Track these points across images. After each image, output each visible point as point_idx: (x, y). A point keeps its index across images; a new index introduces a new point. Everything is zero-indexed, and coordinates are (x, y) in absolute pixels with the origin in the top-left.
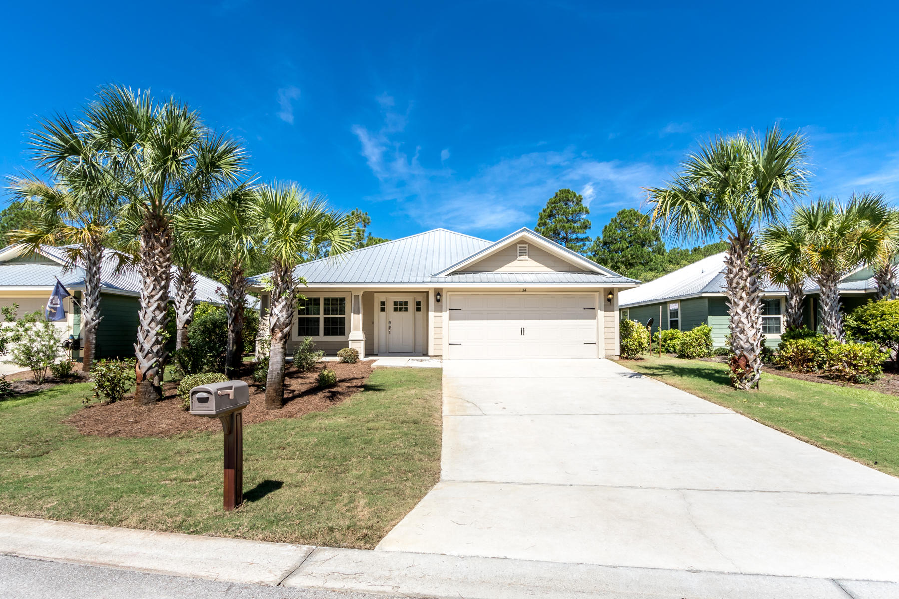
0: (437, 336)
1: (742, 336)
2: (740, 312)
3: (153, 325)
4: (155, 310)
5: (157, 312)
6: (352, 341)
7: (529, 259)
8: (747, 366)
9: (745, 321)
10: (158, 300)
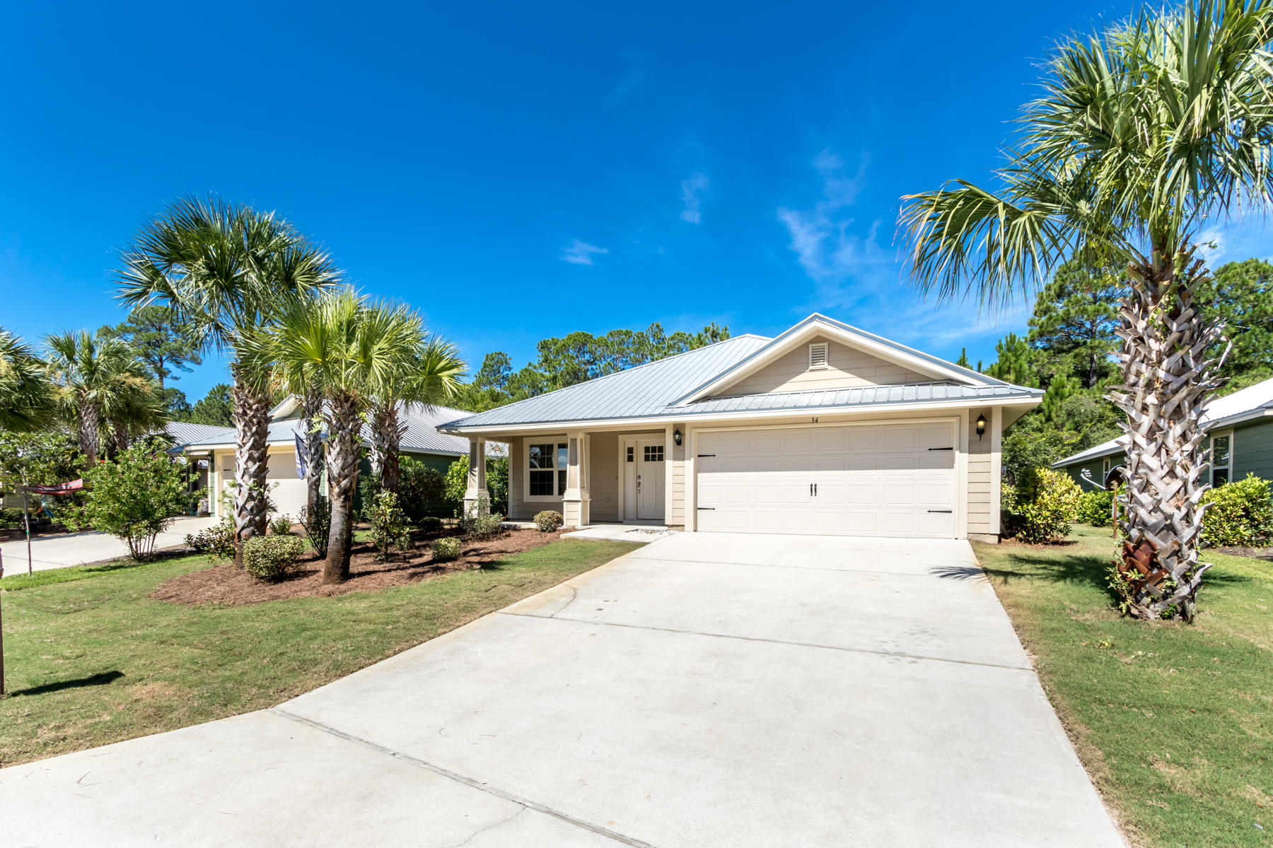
0: (678, 496)
1: (1145, 498)
2: (1142, 441)
3: (246, 477)
4: (247, 461)
5: (250, 463)
6: (568, 501)
7: (830, 368)
8: (1153, 564)
9: (1153, 462)
10: (250, 449)
